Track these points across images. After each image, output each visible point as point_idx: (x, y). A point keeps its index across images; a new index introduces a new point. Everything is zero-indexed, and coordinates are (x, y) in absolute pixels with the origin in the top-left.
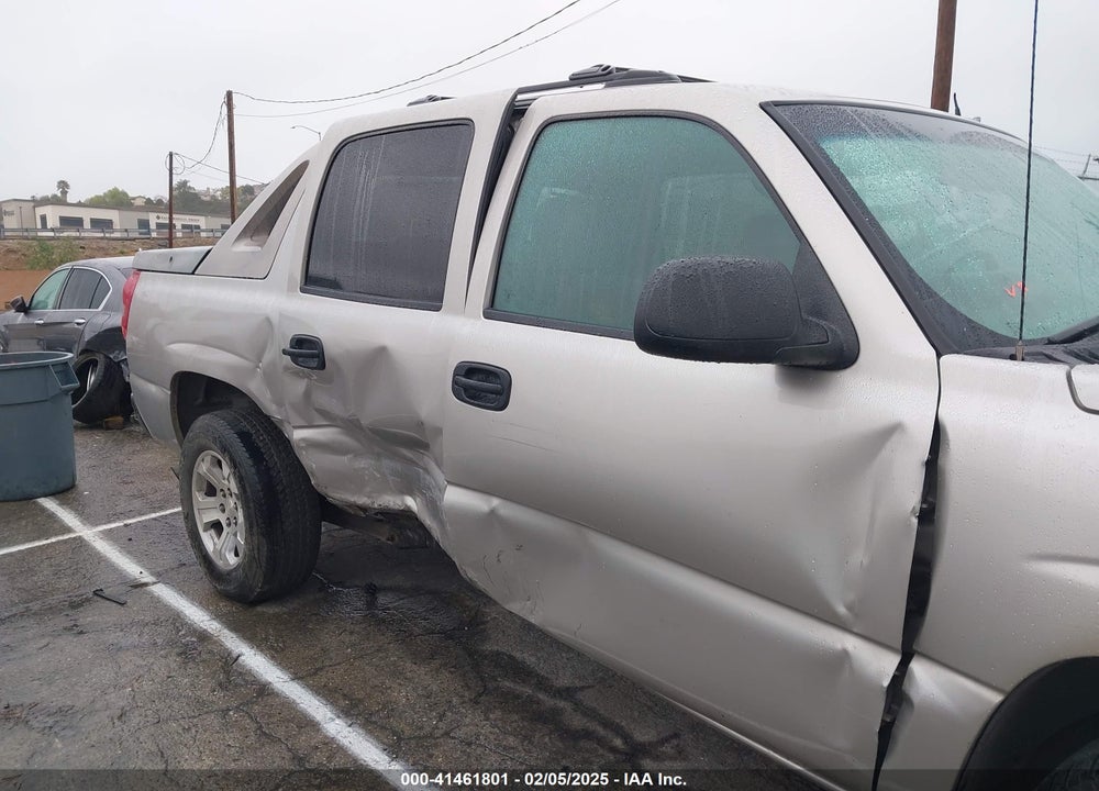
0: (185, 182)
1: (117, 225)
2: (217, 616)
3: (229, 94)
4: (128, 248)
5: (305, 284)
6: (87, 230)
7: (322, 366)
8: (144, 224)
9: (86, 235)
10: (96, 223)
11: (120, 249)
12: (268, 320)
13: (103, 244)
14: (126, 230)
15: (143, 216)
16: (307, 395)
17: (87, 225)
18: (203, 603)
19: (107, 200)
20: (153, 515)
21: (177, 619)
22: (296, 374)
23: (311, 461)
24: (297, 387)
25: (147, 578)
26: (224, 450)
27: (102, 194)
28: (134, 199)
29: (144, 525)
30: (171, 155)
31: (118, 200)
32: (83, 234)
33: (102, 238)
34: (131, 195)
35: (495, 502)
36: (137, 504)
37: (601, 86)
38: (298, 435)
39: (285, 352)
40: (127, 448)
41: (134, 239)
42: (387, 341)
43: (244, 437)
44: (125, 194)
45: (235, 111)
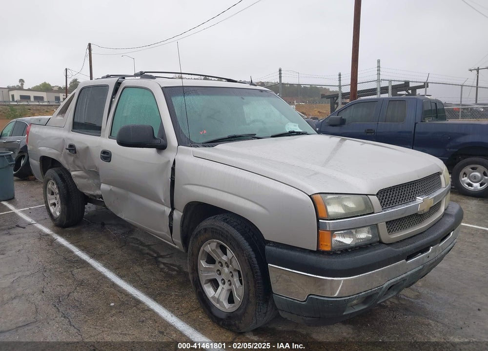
0: (76, 80)
1: (45, 99)
2: (53, 231)
3: (90, 45)
4: (49, 109)
5: (73, 129)
6: (32, 102)
7: (76, 153)
8: (58, 99)
9: (32, 103)
10: (36, 98)
11: (46, 110)
12: (64, 140)
13: (39, 108)
14: (49, 102)
15: (57, 95)
16: (74, 161)
17: (32, 99)
18: (49, 228)
19: (41, 87)
20: (40, 206)
21: (40, 231)
22: (70, 155)
23: (77, 181)
24: (71, 159)
25: (34, 222)
26: (54, 179)
27: (39, 85)
28: (53, 87)
29: (36, 209)
30: (66, 69)
31: (46, 88)
32: (30, 103)
33: (38, 105)
34: (52, 85)
35: (111, 187)
36: (35, 203)
37: (140, 77)
38: (73, 173)
39: (68, 149)
40: (35, 187)
41: (52, 106)
42: (89, 145)
43: (60, 176)
44: (49, 85)
45: (92, 52)
